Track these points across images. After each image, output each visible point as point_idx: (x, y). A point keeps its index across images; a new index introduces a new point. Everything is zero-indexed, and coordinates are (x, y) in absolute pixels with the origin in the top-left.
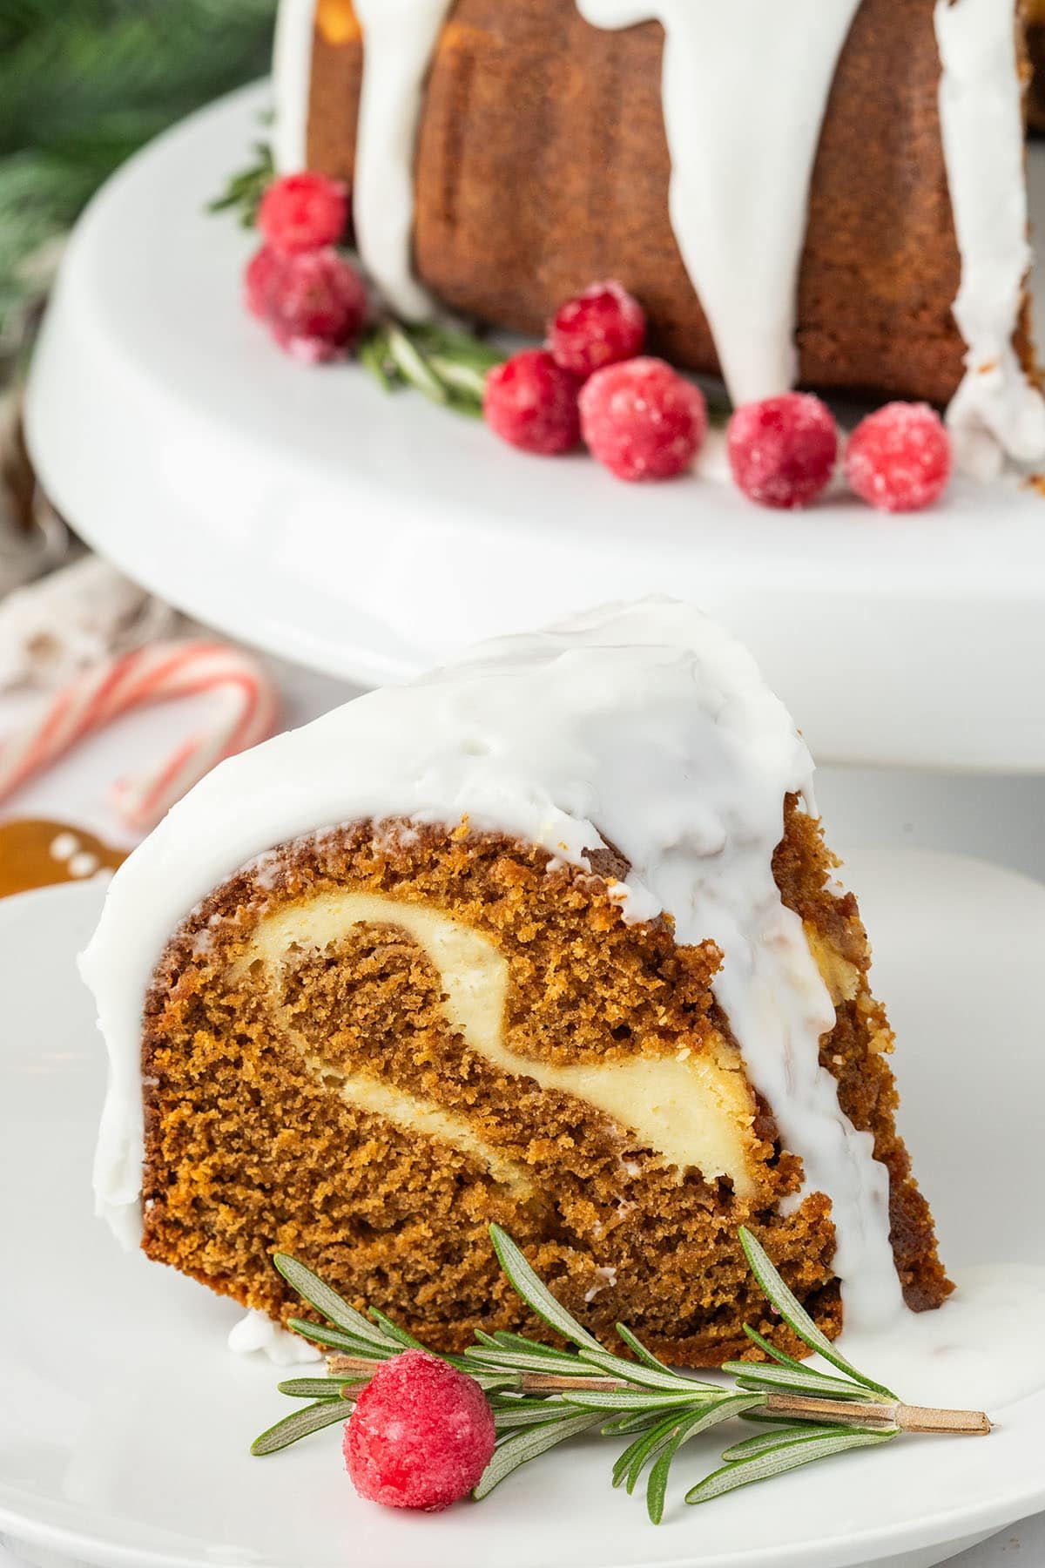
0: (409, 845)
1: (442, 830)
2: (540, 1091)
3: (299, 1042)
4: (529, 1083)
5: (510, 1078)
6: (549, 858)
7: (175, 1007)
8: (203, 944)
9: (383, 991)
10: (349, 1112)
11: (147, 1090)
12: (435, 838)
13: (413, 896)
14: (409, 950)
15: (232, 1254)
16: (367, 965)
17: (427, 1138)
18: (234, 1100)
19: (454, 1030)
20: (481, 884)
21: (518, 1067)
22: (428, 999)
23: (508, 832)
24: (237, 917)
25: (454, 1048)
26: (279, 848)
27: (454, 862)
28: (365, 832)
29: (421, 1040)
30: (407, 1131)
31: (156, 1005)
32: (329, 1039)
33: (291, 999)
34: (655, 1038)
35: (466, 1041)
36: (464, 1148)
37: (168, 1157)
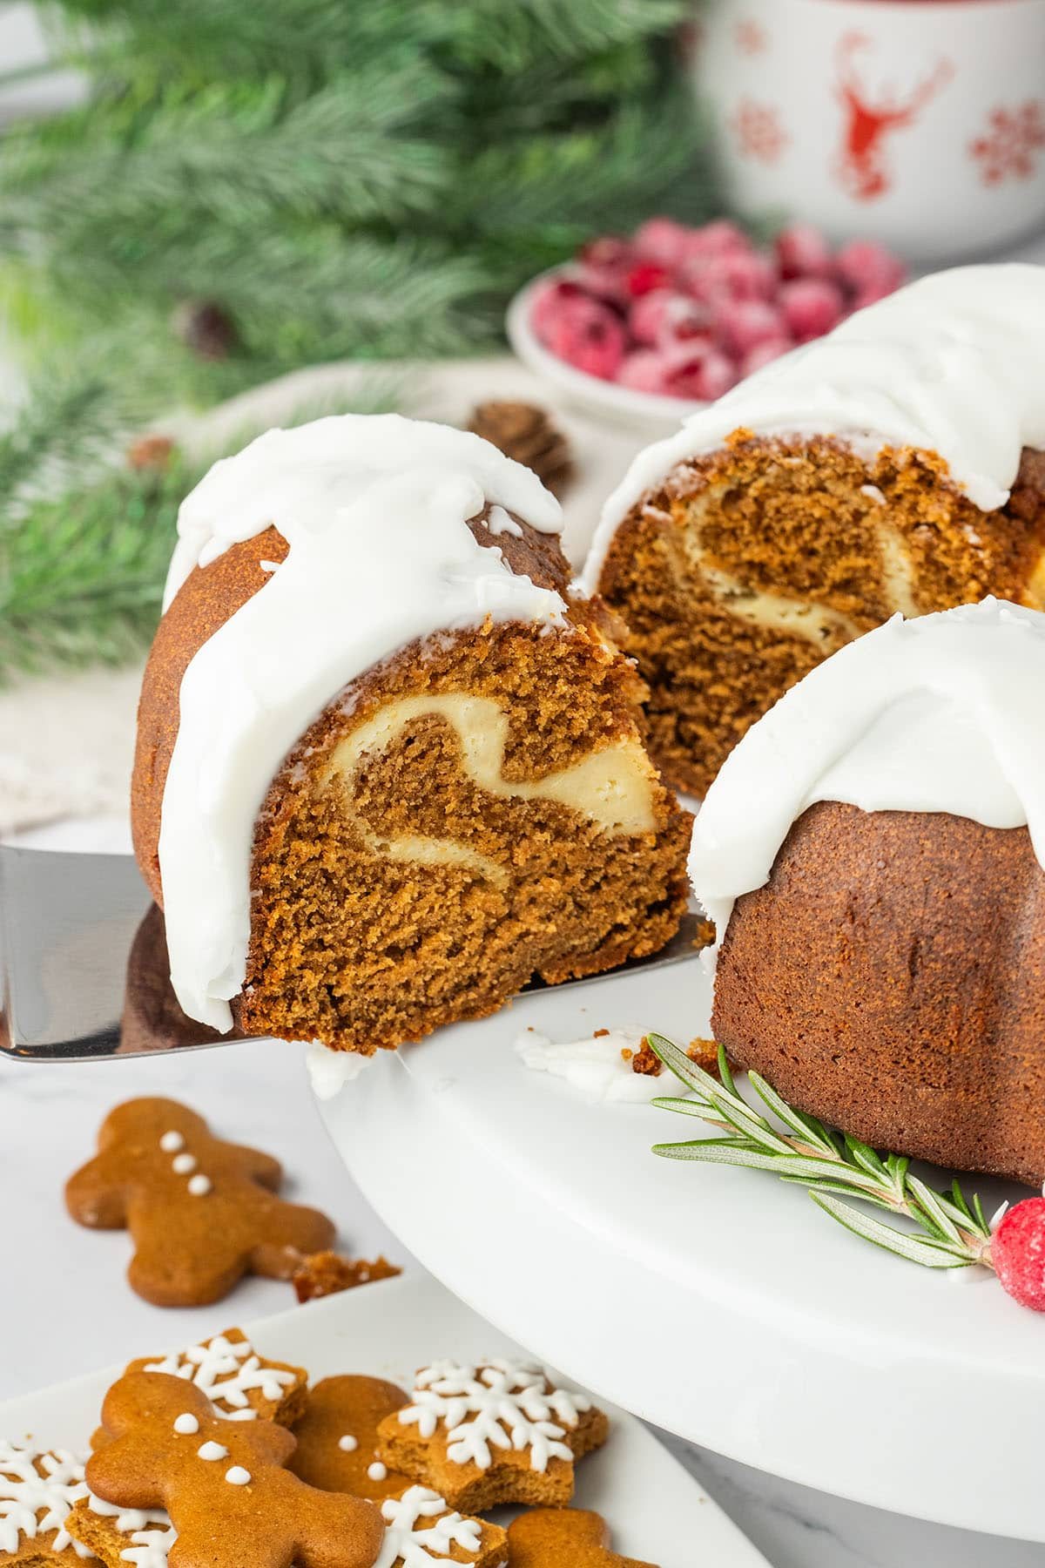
0: (450, 649)
1: (472, 631)
2: (523, 803)
3: (363, 825)
4: (517, 800)
5: (504, 802)
6: (540, 627)
7: (280, 830)
8: (298, 774)
9: (424, 767)
10: (392, 867)
11: (254, 901)
12: (467, 638)
13: (453, 686)
14: (443, 729)
15: (308, 1006)
16: (414, 751)
17: (444, 867)
18: (315, 887)
19: (469, 778)
20: (495, 663)
21: (509, 791)
22: (453, 760)
23: (517, 617)
24: (325, 744)
25: (468, 791)
26: (354, 682)
27: (481, 653)
28: (415, 648)
29: (450, 794)
30: (432, 867)
31: (262, 833)
32: (385, 815)
33: (359, 793)
34: (604, 737)
35: (476, 784)
36: (470, 864)
37: (268, 948)
